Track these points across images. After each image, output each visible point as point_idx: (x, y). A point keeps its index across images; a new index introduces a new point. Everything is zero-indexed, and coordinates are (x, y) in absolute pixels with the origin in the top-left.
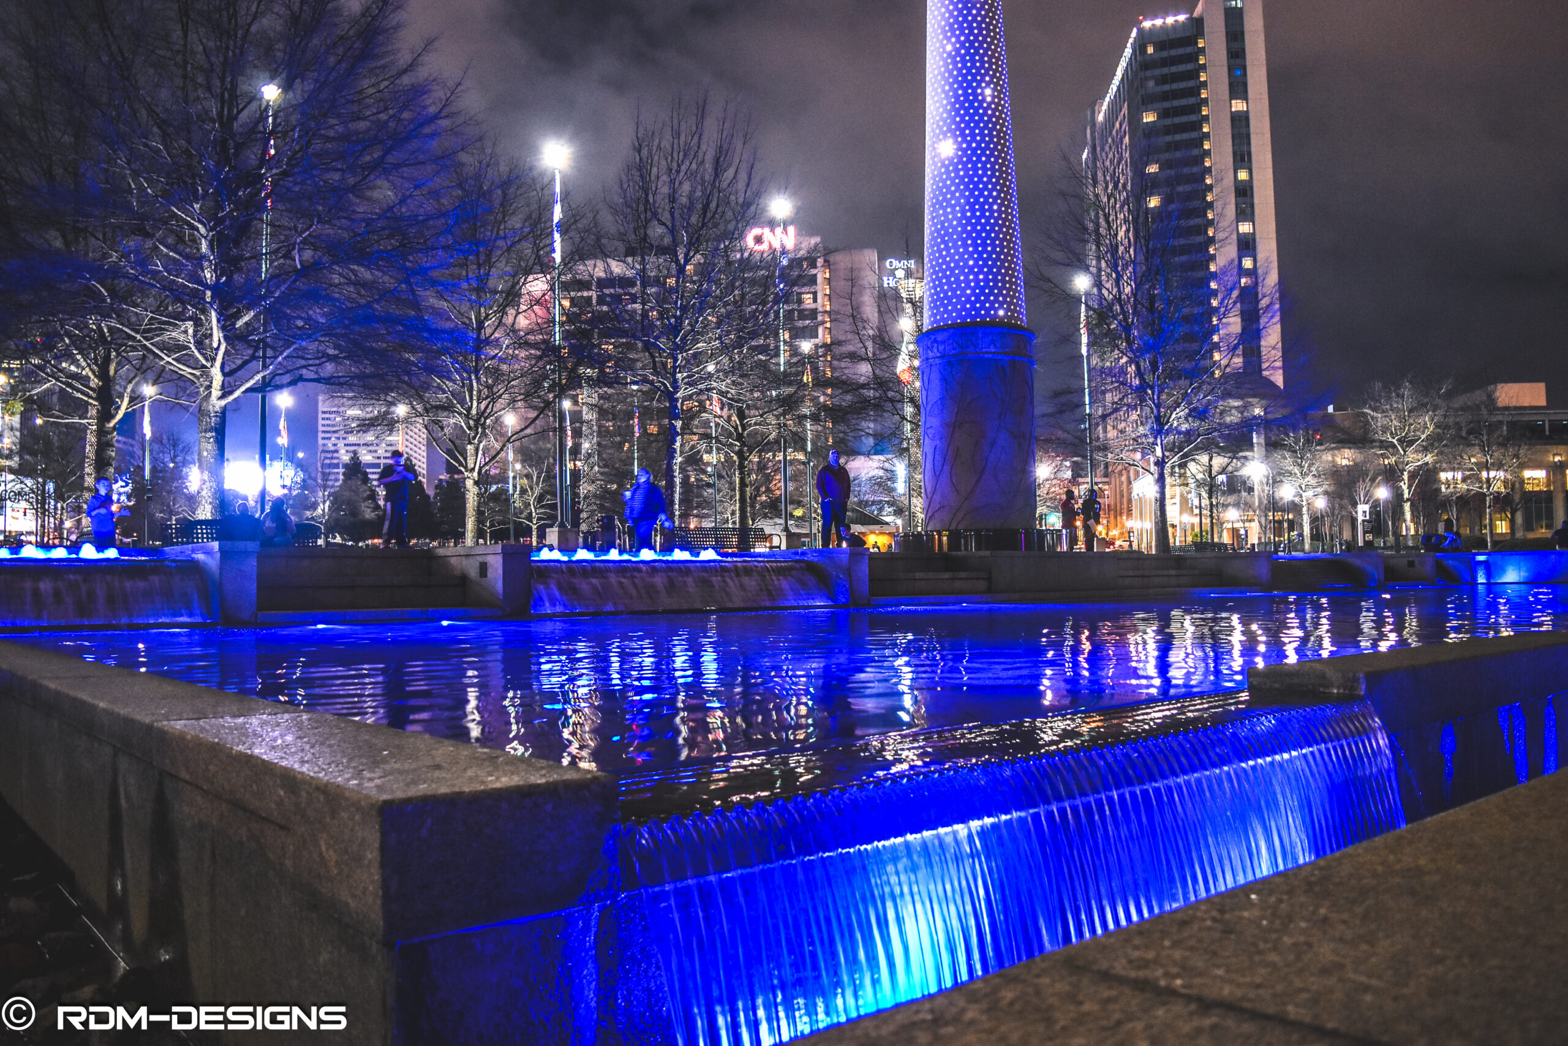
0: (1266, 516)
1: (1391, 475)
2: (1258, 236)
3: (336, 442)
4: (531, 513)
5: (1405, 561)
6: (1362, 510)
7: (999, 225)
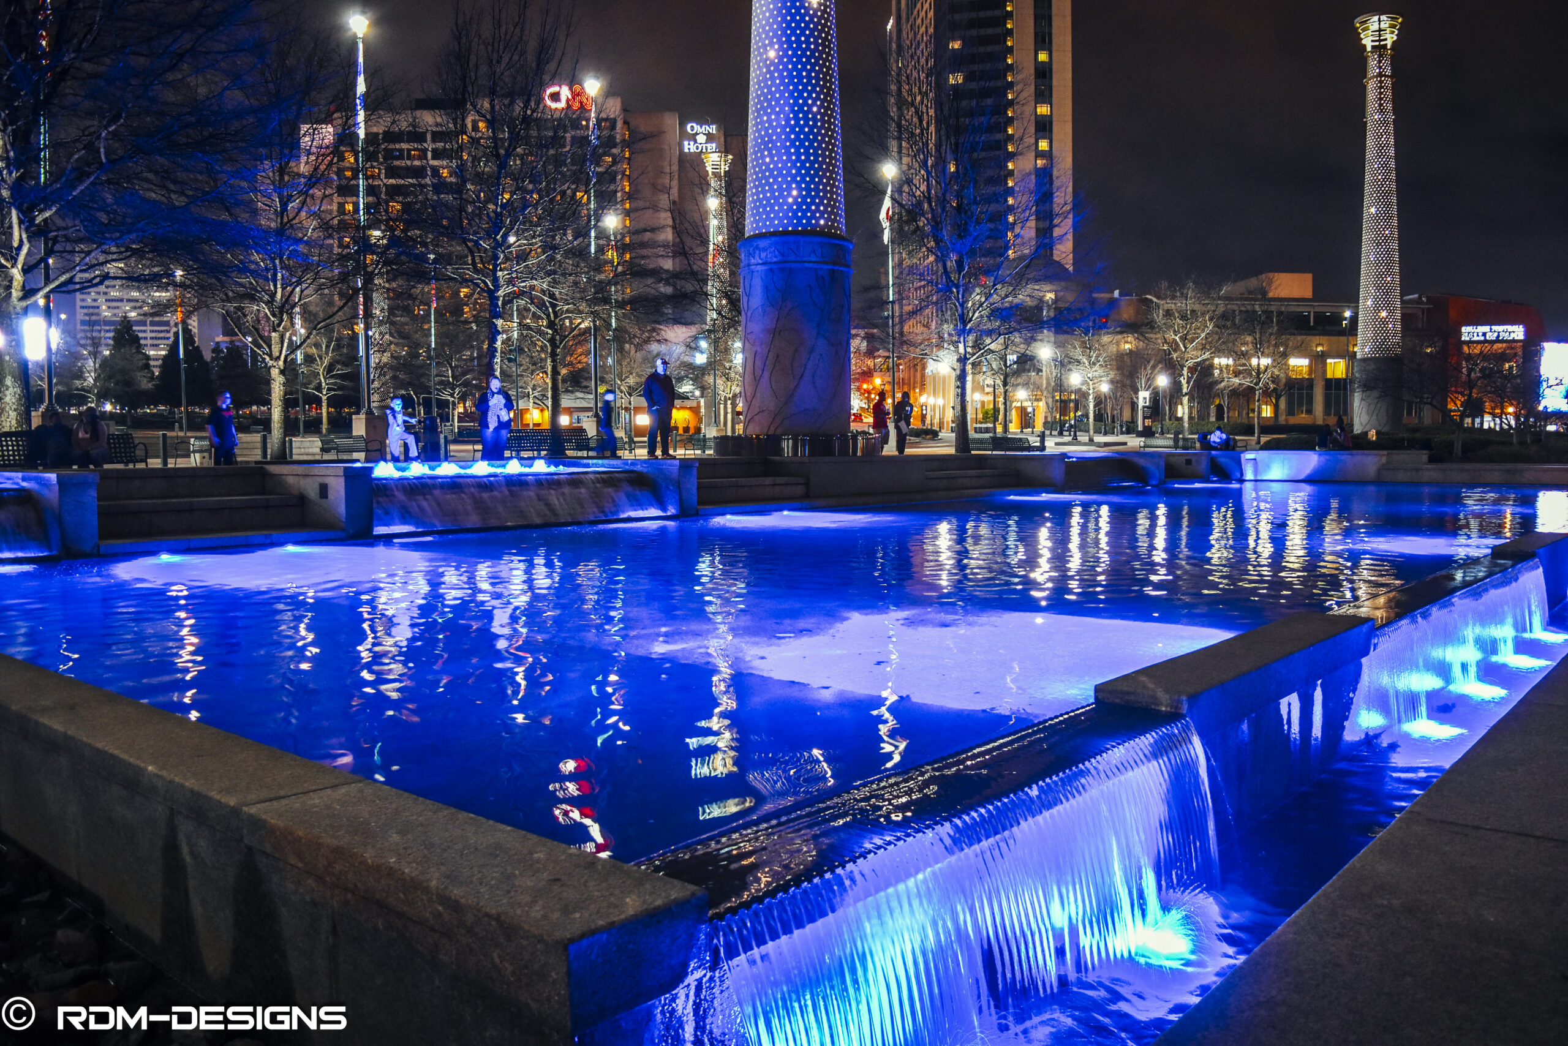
0: (1053, 397)
1: (1172, 367)
2: (1054, 119)
3: (97, 297)
4: (320, 384)
5: (1183, 459)
6: (1143, 397)
7: (821, 135)
